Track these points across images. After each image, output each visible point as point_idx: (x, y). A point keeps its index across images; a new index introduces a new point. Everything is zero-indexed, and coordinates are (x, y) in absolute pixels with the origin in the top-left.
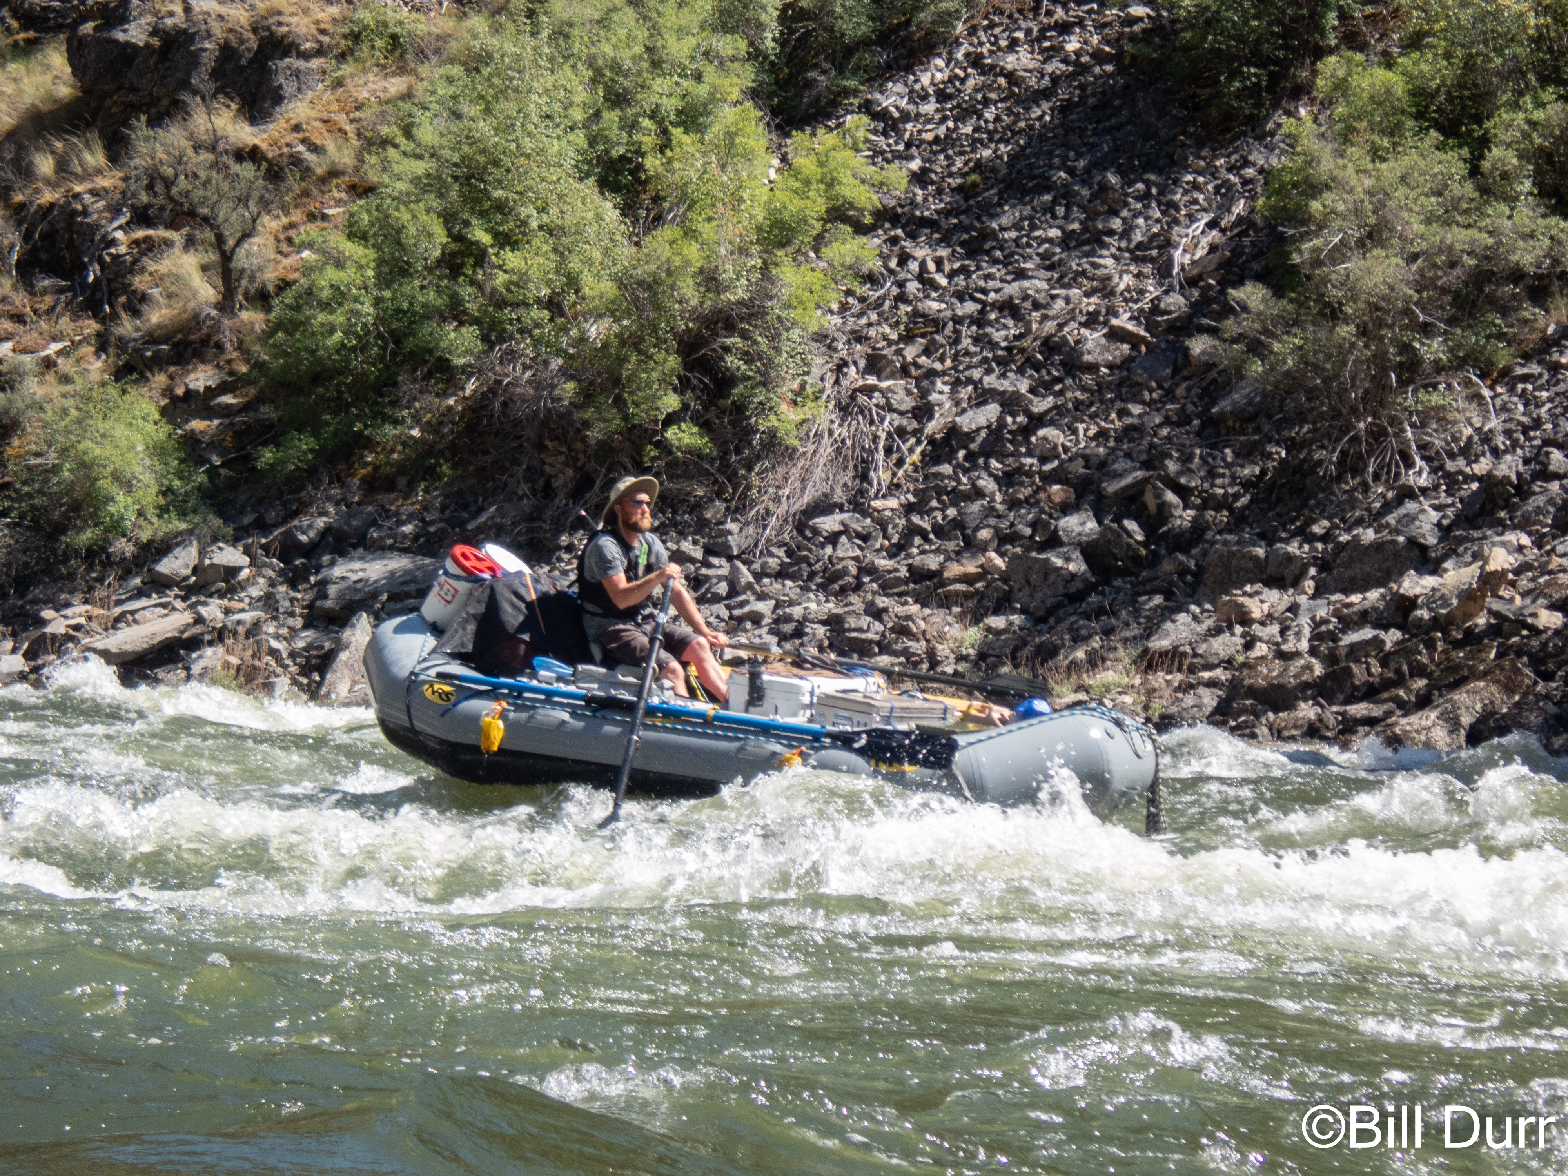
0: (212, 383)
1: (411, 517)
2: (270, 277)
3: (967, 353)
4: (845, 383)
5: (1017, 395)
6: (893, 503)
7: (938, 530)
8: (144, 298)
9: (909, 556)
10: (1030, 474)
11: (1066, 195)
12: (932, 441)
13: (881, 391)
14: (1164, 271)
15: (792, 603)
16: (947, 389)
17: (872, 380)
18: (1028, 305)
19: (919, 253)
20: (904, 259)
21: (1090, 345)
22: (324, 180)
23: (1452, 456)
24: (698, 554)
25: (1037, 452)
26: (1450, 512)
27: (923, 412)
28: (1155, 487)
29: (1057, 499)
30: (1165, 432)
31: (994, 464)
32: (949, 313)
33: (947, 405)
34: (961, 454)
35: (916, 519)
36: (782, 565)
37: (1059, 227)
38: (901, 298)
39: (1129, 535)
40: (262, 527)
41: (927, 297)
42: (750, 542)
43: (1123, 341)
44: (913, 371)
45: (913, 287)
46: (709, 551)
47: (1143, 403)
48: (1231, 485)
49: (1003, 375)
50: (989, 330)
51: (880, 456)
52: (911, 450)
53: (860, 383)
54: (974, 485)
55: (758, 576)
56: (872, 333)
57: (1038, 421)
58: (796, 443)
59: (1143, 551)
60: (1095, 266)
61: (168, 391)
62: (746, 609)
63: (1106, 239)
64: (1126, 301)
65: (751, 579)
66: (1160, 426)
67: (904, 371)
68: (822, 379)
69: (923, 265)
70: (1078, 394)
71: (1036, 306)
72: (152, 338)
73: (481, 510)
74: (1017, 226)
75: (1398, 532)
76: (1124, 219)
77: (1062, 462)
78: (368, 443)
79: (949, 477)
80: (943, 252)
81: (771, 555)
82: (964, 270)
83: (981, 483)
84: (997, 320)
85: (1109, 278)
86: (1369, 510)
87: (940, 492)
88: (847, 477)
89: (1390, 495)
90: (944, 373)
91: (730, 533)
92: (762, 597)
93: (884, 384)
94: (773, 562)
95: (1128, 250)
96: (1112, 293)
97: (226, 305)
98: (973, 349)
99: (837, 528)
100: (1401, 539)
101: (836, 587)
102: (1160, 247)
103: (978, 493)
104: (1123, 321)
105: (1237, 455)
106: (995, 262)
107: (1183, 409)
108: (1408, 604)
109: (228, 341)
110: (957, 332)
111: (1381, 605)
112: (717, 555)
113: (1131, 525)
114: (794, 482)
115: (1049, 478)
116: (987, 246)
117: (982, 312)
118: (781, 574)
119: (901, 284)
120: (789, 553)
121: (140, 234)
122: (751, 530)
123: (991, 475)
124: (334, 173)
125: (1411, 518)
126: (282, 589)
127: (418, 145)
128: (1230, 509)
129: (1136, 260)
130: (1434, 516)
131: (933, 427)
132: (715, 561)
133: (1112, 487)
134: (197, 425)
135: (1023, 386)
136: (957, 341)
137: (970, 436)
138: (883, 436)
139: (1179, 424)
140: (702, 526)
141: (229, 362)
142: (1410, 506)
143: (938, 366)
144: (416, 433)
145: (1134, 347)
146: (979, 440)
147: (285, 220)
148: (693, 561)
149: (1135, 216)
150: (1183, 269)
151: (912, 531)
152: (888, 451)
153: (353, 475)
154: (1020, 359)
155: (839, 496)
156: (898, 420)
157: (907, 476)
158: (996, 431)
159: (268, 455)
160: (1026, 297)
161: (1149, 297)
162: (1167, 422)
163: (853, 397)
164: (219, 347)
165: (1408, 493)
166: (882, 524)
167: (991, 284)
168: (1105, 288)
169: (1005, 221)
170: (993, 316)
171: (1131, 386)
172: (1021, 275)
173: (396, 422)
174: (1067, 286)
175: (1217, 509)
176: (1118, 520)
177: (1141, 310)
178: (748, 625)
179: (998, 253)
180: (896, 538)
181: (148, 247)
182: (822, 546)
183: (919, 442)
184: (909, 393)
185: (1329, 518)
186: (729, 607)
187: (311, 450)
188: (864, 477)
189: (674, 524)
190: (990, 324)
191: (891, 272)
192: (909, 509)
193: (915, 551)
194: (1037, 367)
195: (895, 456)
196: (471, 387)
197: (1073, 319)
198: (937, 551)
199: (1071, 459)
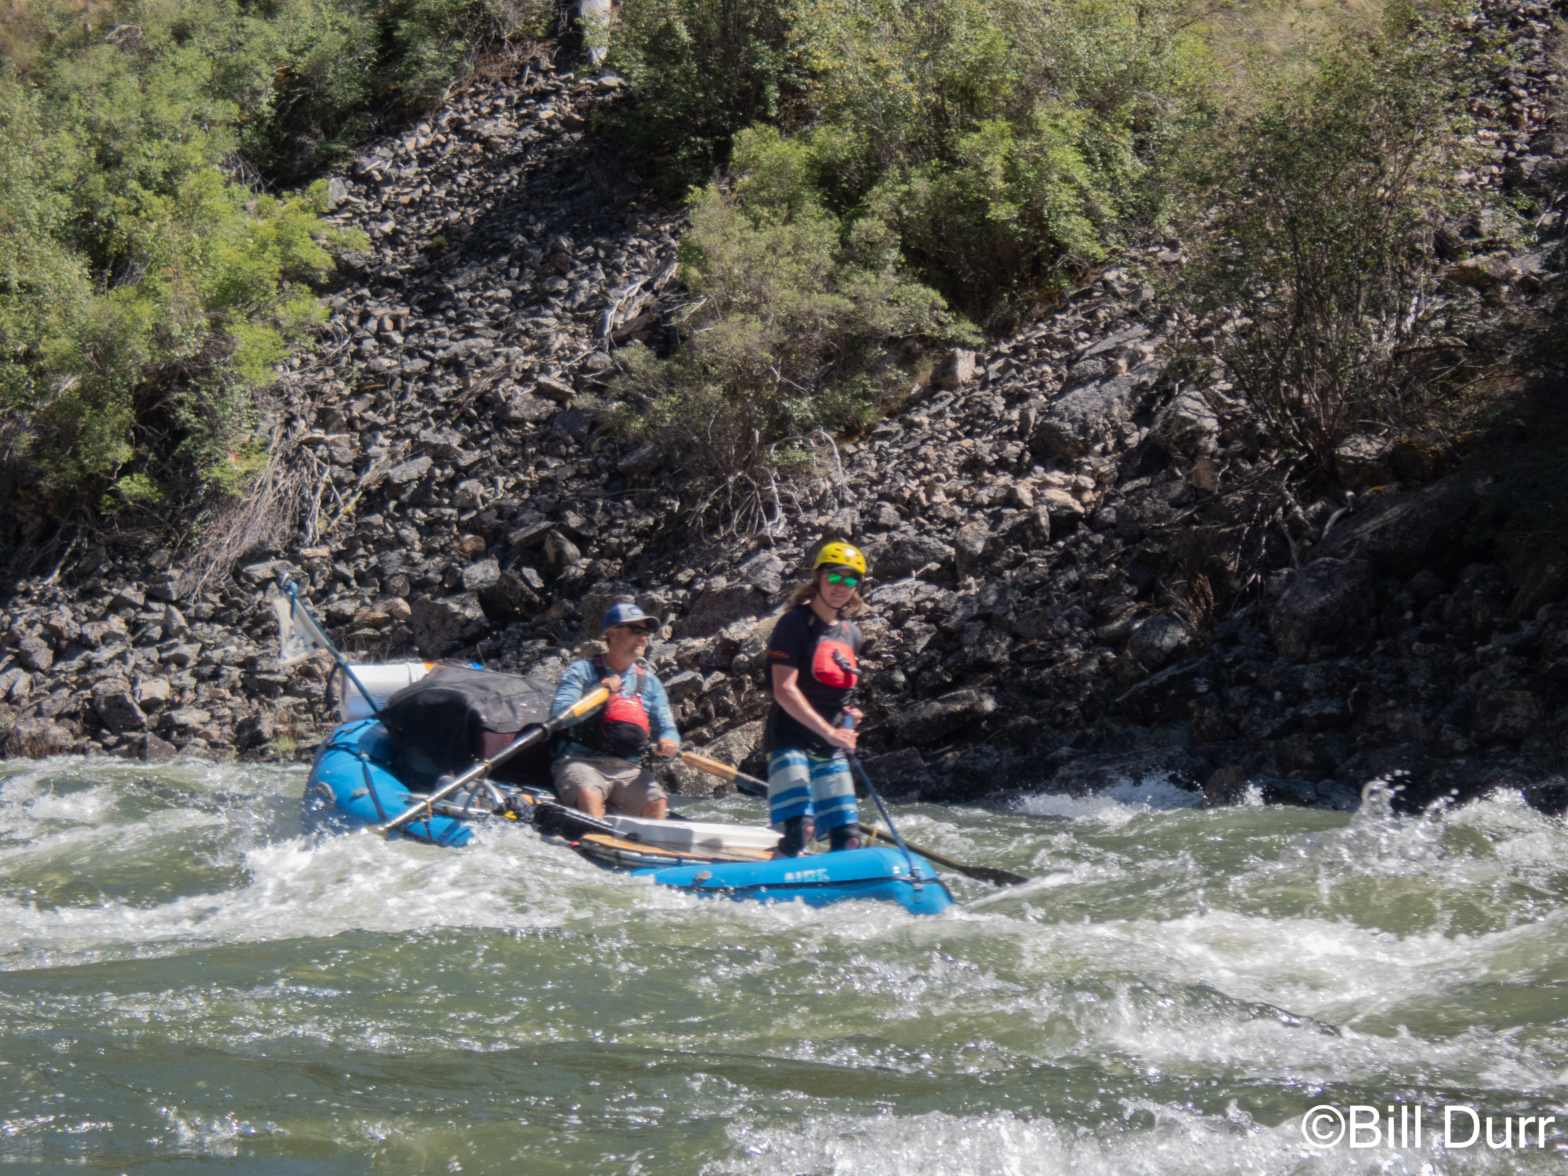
3: (411, 408)
4: (294, 436)
5: (448, 447)
6: (324, 551)
7: (361, 578)
9: (330, 602)
10: (448, 524)
11: (520, 258)
12: (367, 492)
13: (326, 444)
14: (597, 331)
15: (217, 646)
16: (387, 442)
17: (319, 433)
18: (471, 362)
19: (379, 312)
20: (365, 317)
21: (517, 401)
23: (807, 508)
24: (140, 600)
25: (458, 503)
26: (794, 562)
27: (361, 464)
28: (554, 537)
29: (468, 547)
30: (574, 485)
31: (420, 514)
32: (398, 370)
33: (383, 458)
34: (392, 504)
35: (341, 567)
36: (216, 610)
37: (510, 288)
38: (358, 355)
39: (527, 582)
41: (382, 354)
42: (188, 588)
43: (549, 397)
44: (358, 425)
45: (369, 344)
46: (151, 596)
47: (560, 456)
48: (626, 535)
49: (439, 430)
50: (433, 386)
51: (317, 504)
52: (346, 501)
53: (308, 435)
54: (397, 534)
55: (191, 621)
56: (327, 388)
57: (465, 473)
58: (239, 493)
59: (537, 598)
60: (538, 325)
62: (173, 652)
63: (552, 300)
64: (559, 359)
65: (183, 623)
66: (571, 479)
67: (350, 425)
68: (270, 432)
69: (381, 323)
70: (503, 448)
71: (479, 363)
74: (472, 287)
75: (747, 580)
76: (571, 281)
77: (480, 513)
79: (378, 527)
80: (404, 311)
81: (205, 600)
82: (419, 329)
83: (404, 532)
84: (442, 377)
85: (546, 337)
86: (730, 559)
87: (366, 540)
88: (285, 526)
89: (752, 545)
90: (387, 427)
91: (171, 579)
92: (190, 640)
93: (330, 438)
94: (207, 608)
95: (572, 311)
96: (548, 352)
98: (417, 404)
99: (270, 575)
100: (748, 587)
101: (259, 631)
102: (598, 308)
103: (401, 542)
104: (554, 380)
105: (637, 506)
106: (448, 321)
107: (595, 463)
108: (731, 648)
110: (404, 388)
111: (711, 650)
112: (157, 599)
113: (530, 573)
114: (235, 531)
115: (464, 528)
116: (443, 305)
117: (430, 369)
118: (214, 618)
119: (358, 342)
120: (223, 599)
122: (191, 577)
123: (414, 524)
125: (759, 567)
128: (624, 557)
129: (577, 320)
130: (780, 564)
131: (368, 478)
132: (155, 606)
133: (517, 536)
135: (455, 440)
136: (403, 397)
137: (401, 488)
138: (322, 487)
139: (589, 477)
140: (147, 572)
142: (763, 555)
143: (381, 421)
145: (560, 403)
146: (410, 491)
148: (134, 606)
149: (581, 278)
150: (614, 328)
151: (338, 577)
152: (325, 502)
154: (456, 413)
155: (276, 544)
156: (338, 471)
157: (341, 525)
158: (425, 482)
160: (470, 355)
161: (581, 354)
162: (578, 475)
163: (298, 451)
165: (765, 544)
166: (310, 571)
167: (441, 342)
168: (542, 348)
169: (460, 282)
170: (438, 373)
171: (552, 441)
172: (470, 333)
174: (510, 345)
175: (612, 558)
176: (518, 568)
177: (571, 368)
178: (173, 667)
179: (452, 313)
180: (321, 585)
182: (254, 592)
183: (354, 494)
184: (353, 446)
185: (694, 567)
186: (160, 651)
188: (302, 527)
189: (123, 570)
190: (435, 380)
191: (351, 330)
192: (338, 556)
193: (335, 596)
194: (470, 421)
195: (331, 506)
197: (508, 376)
198: (354, 597)
199: (487, 510)
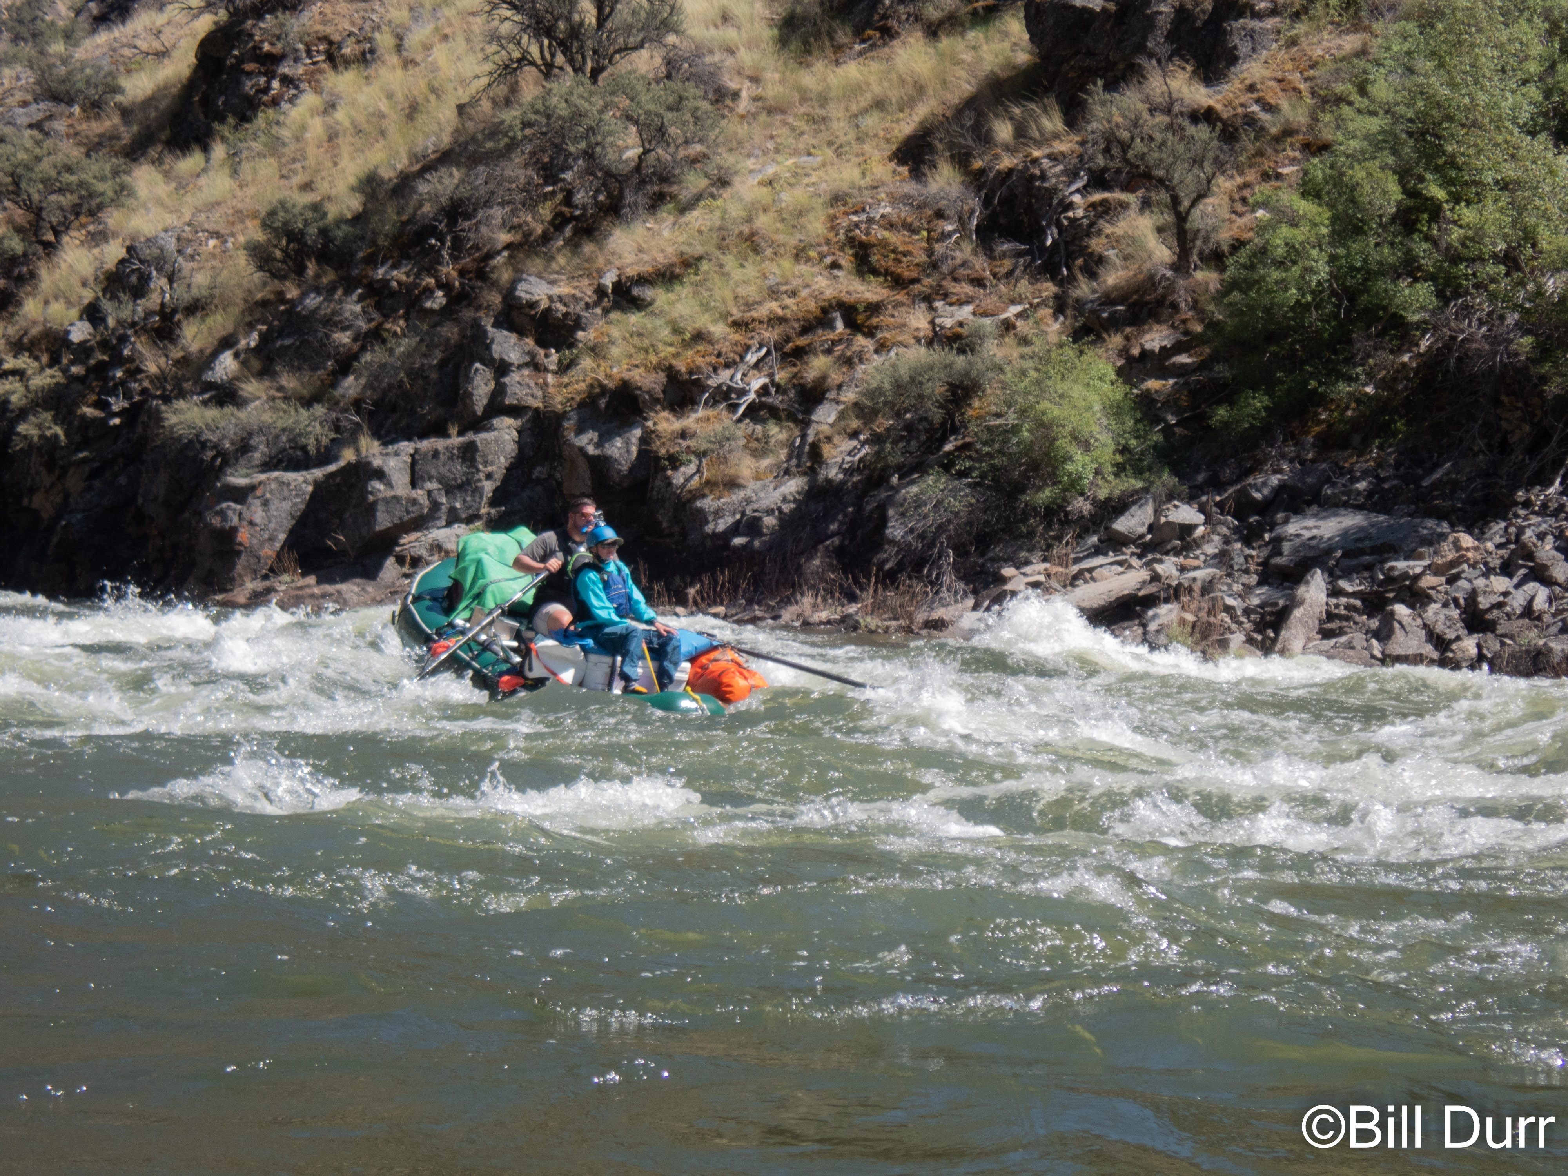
0: (1167, 343)
1: (1365, 474)
2: (1225, 236)
8: (1101, 260)
22: (1278, 139)
40: (1217, 485)
61: (1124, 352)
72: (1108, 300)
73: (1436, 466)
78: (1322, 400)
97: (1181, 266)
109: (1183, 298)
121: (1097, 197)
124: (1288, 132)
126: (1238, 545)
127: (1373, 102)
134: (1153, 384)
141: (1184, 322)
144: (1369, 389)
147: (1239, 180)
153: (1307, 433)
159: (1222, 412)
164: (1175, 307)
173: (1350, 379)
181: (1104, 210)
187: (1266, 408)
196: (1425, 344)
